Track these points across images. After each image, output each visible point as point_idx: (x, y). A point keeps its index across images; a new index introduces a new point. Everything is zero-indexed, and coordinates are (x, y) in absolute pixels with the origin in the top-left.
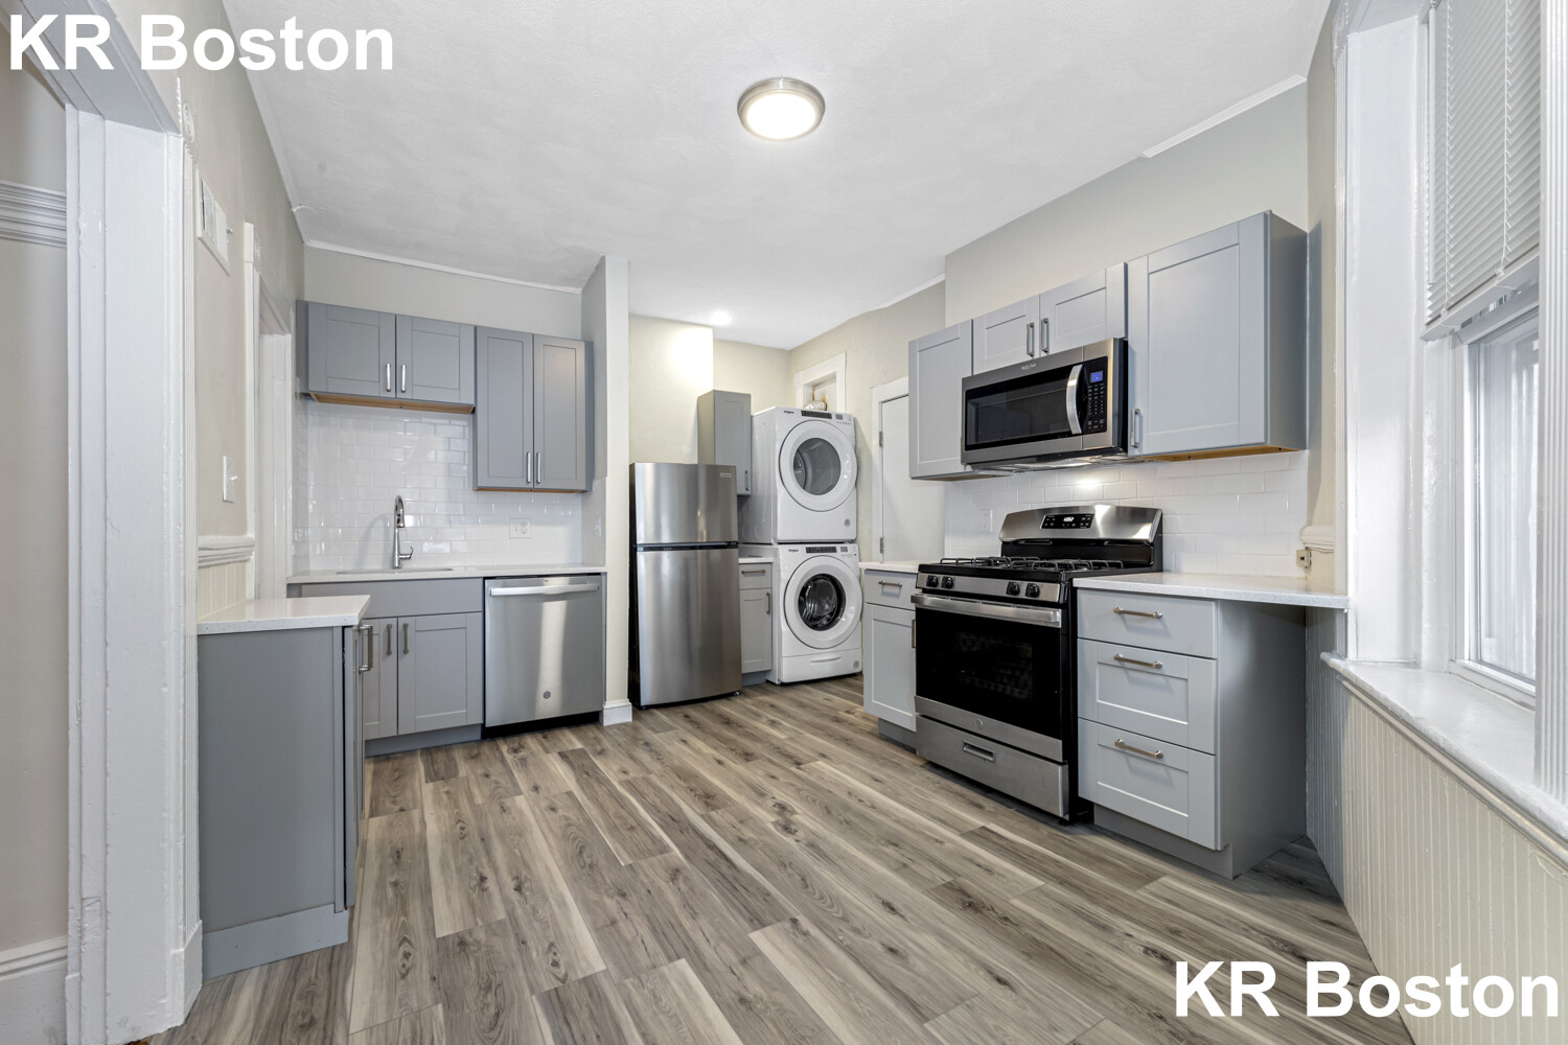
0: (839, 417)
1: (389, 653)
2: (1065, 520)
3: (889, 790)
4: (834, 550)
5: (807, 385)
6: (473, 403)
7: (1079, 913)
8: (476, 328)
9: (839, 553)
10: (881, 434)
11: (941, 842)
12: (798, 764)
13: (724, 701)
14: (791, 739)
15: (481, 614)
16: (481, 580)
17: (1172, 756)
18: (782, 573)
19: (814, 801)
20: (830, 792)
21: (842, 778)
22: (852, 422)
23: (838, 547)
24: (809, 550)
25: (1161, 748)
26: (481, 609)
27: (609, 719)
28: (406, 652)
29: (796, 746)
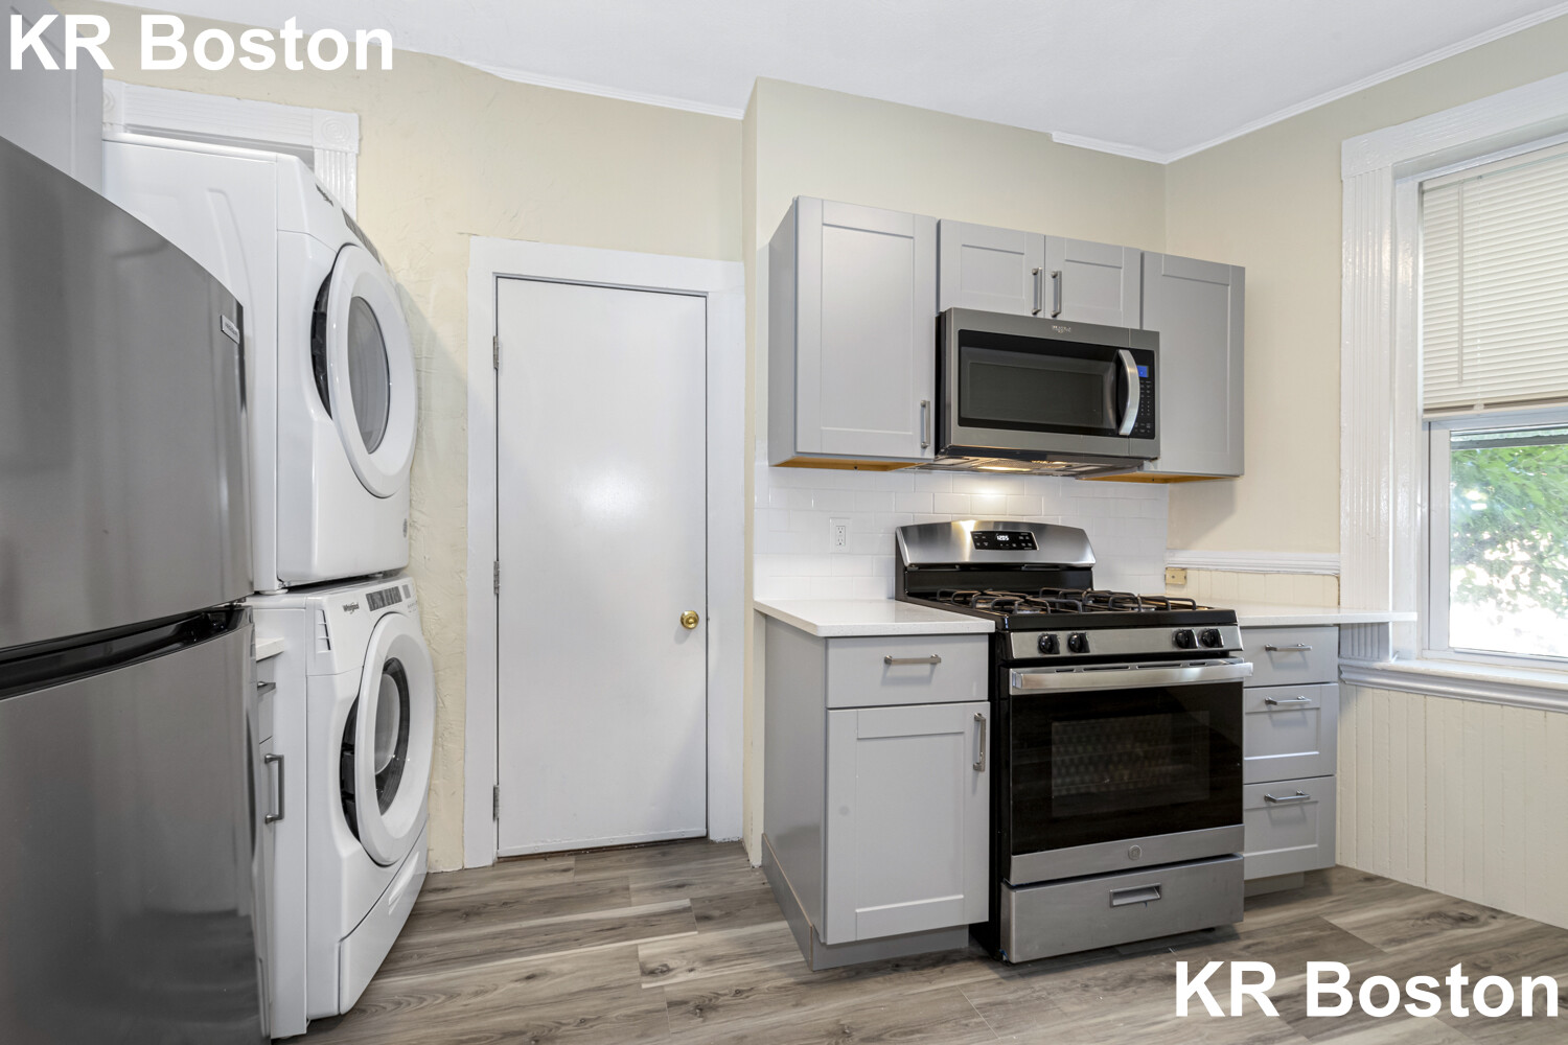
10: (495, 342)
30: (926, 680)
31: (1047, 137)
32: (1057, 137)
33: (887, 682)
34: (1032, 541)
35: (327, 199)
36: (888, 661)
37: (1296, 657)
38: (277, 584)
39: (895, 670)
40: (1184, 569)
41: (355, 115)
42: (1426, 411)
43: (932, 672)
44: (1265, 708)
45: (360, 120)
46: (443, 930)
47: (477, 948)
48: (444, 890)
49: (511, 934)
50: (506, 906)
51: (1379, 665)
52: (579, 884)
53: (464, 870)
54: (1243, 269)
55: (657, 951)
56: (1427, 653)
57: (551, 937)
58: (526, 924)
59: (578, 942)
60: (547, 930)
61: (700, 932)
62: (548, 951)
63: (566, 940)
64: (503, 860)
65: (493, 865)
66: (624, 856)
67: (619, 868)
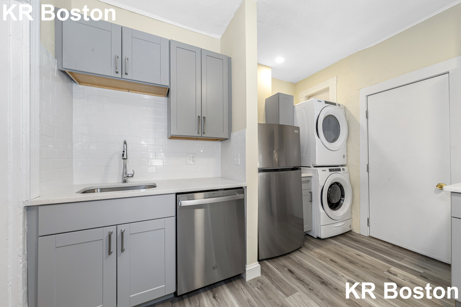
0: (339, 105)
1: (110, 253)
4: (339, 170)
5: (306, 96)
6: (168, 85)
8: (170, 42)
9: (342, 172)
10: (367, 112)
15: (174, 218)
16: (174, 195)
18: (320, 182)
22: (343, 108)
23: (341, 168)
24: (330, 170)
26: (174, 215)
27: (249, 277)
28: (122, 250)
35: (320, 101)
38: (312, 166)
45: (337, 77)
46: (347, 240)
47: (351, 245)
48: (353, 235)
49: (361, 248)
50: (364, 244)
52: (388, 251)
53: (360, 234)
55: (398, 272)
57: (370, 253)
58: (365, 248)
59: (376, 257)
60: (369, 252)
61: (417, 277)
62: (367, 254)
63: (373, 256)
64: (370, 237)
65: (368, 237)
66: (409, 253)
67: (404, 254)
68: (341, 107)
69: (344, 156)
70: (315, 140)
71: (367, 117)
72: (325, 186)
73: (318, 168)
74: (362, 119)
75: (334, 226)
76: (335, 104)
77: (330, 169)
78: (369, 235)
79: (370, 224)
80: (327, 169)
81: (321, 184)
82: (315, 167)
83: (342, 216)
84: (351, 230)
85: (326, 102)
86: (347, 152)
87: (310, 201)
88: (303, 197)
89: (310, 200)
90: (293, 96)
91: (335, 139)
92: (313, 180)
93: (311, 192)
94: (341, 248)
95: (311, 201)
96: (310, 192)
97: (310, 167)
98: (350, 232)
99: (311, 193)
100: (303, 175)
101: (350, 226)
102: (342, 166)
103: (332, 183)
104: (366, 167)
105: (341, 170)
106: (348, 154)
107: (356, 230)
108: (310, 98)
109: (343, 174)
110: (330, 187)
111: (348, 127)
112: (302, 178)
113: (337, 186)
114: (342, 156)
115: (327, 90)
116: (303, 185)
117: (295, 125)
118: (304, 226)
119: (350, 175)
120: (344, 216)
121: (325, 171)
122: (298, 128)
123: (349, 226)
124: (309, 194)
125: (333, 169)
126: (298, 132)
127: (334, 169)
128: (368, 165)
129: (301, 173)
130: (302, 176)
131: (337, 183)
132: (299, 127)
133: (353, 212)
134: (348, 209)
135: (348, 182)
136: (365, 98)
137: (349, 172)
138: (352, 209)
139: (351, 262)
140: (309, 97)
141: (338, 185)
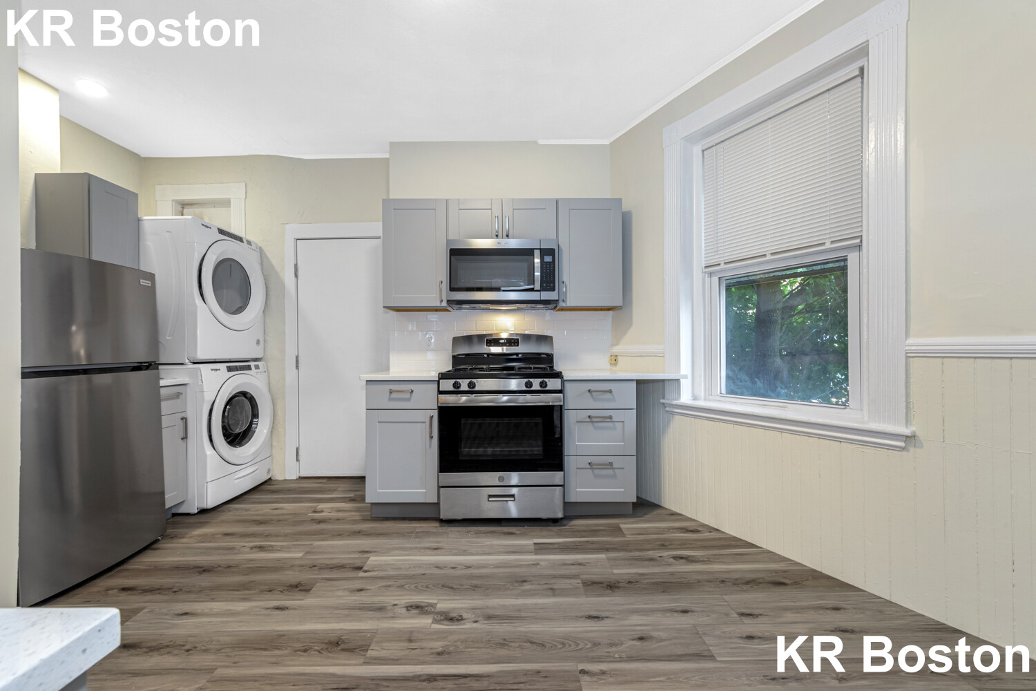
0: (249, 243)
2: (501, 341)
3: (455, 551)
4: (249, 368)
5: (177, 202)
7: (636, 559)
9: (254, 371)
10: (296, 266)
11: (538, 564)
12: (360, 568)
13: (149, 552)
14: (307, 553)
17: (617, 462)
18: (205, 393)
19: (427, 587)
20: (424, 574)
21: (412, 560)
22: (258, 250)
23: (252, 364)
24: (230, 369)
25: (610, 459)
29: (325, 556)
30: (409, 400)
31: (535, 143)
32: (541, 142)
33: (390, 399)
34: (518, 343)
35: (208, 227)
36: (391, 392)
37: (608, 396)
38: (187, 361)
39: (394, 395)
40: (616, 356)
41: (244, 184)
42: (706, 267)
43: (411, 396)
44: (588, 420)
45: (246, 184)
46: (260, 495)
50: (289, 491)
51: (675, 402)
53: (284, 480)
54: (621, 199)
56: (711, 397)
60: (289, 498)
62: (289, 503)
64: (301, 478)
68: (253, 247)
69: (258, 342)
70: (196, 306)
71: (296, 276)
72: (217, 401)
73: (201, 366)
74: (288, 277)
75: (236, 477)
76: (240, 239)
77: (229, 367)
78: (298, 477)
79: (301, 458)
80: (223, 367)
81: (209, 397)
82: (194, 363)
83: (254, 453)
84: (270, 478)
85: (221, 232)
86: (264, 333)
87: (182, 439)
88: (164, 431)
89: (182, 435)
90: (136, 195)
91: (241, 307)
92: (189, 391)
93: (184, 419)
94: (247, 510)
95: (185, 438)
96: (182, 419)
97: (182, 364)
98: (269, 481)
99: (186, 419)
100: (162, 383)
101: (269, 470)
102: (256, 360)
103: (231, 395)
104: (295, 360)
105: (253, 367)
106: (267, 337)
107: (278, 476)
108: (186, 207)
109: (255, 375)
110: (229, 402)
111: (267, 288)
112: (162, 389)
113: (244, 398)
114: (255, 342)
115: (226, 203)
116: (163, 404)
117: (142, 268)
118: (166, 497)
119: (269, 377)
120: (256, 454)
121: (217, 370)
122: (151, 277)
123: (266, 471)
124: (181, 423)
125: (236, 366)
126: (150, 285)
127: (238, 366)
128: (297, 357)
129: (158, 378)
130: (161, 385)
131: (244, 394)
132: (154, 274)
133: (275, 444)
134: (265, 440)
135: (265, 389)
136: (292, 242)
137: (267, 371)
138: (272, 439)
139: (261, 523)
140: (183, 206)
141: (246, 397)
